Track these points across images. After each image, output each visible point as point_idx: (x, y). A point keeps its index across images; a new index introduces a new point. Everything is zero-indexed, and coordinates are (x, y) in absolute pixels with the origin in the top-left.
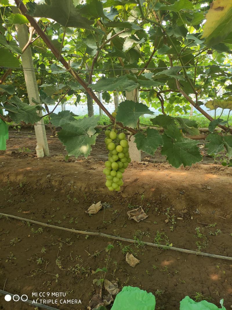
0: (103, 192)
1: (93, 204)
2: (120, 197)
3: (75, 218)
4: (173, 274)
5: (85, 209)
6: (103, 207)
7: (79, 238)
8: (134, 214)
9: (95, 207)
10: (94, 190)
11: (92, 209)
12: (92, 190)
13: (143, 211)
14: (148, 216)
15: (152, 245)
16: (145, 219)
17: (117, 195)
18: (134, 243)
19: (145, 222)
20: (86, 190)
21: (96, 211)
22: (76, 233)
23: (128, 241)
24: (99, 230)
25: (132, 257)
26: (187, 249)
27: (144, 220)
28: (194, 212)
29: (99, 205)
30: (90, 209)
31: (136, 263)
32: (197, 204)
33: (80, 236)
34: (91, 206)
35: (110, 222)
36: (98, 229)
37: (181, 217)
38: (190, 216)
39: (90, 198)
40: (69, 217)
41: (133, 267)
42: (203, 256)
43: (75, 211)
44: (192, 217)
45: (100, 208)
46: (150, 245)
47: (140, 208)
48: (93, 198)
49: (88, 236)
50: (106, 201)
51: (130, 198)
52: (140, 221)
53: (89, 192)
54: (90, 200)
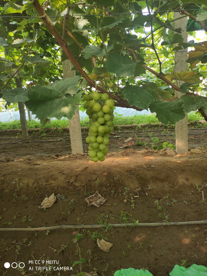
0: (54, 185)
1: (46, 198)
2: (73, 186)
3: (28, 216)
4: (149, 249)
5: (37, 205)
6: (57, 199)
7: (38, 236)
8: (92, 200)
9: (48, 201)
10: (44, 184)
11: (46, 203)
12: (42, 185)
13: (101, 196)
14: (106, 200)
15: (120, 226)
16: (104, 202)
17: (70, 185)
18: (101, 228)
19: (104, 206)
20: (35, 185)
21: (50, 205)
22: (32, 232)
23: (94, 227)
24: (59, 223)
25: (104, 242)
26: (153, 223)
27: (103, 204)
28: (146, 188)
29: (52, 198)
30: (44, 204)
31: (110, 247)
32: (148, 181)
33: (38, 234)
34: (43, 201)
35: (69, 213)
36: (57, 222)
37: (137, 195)
38: (145, 192)
39: (40, 192)
40: (21, 216)
41: (107, 253)
42: (169, 225)
43: (26, 208)
44: (146, 193)
45: (54, 200)
46: (118, 226)
47: (97, 193)
48: (44, 192)
49: (48, 231)
50: (59, 193)
51: (84, 186)
52: (100, 206)
53: (38, 187)
54: (41, 195)
